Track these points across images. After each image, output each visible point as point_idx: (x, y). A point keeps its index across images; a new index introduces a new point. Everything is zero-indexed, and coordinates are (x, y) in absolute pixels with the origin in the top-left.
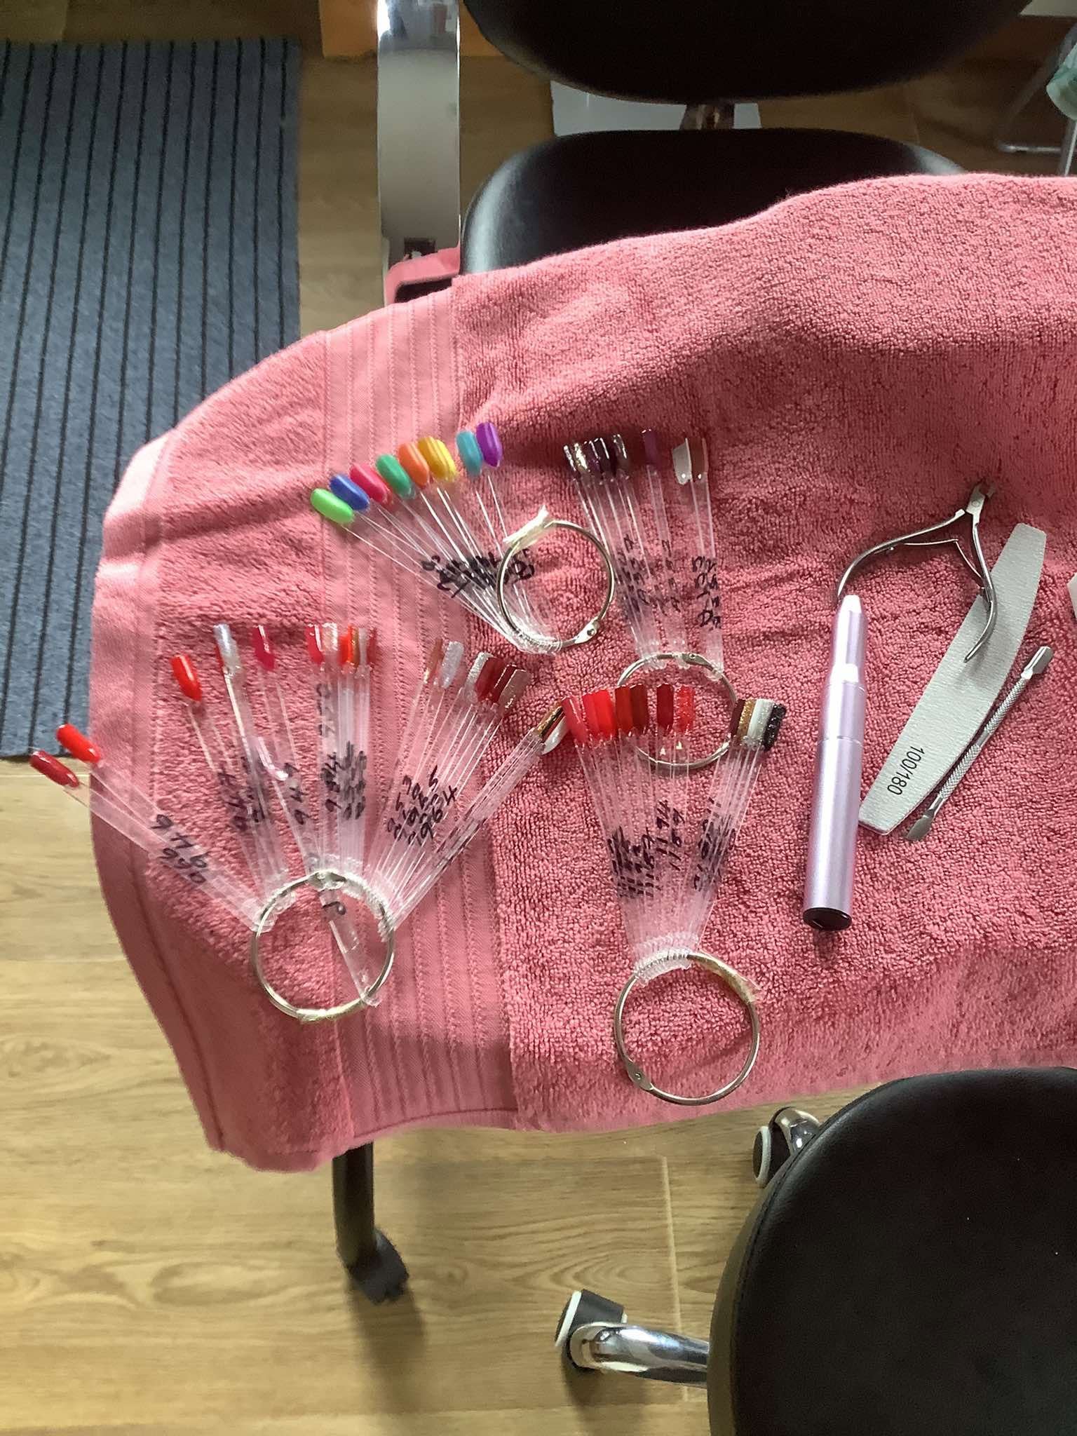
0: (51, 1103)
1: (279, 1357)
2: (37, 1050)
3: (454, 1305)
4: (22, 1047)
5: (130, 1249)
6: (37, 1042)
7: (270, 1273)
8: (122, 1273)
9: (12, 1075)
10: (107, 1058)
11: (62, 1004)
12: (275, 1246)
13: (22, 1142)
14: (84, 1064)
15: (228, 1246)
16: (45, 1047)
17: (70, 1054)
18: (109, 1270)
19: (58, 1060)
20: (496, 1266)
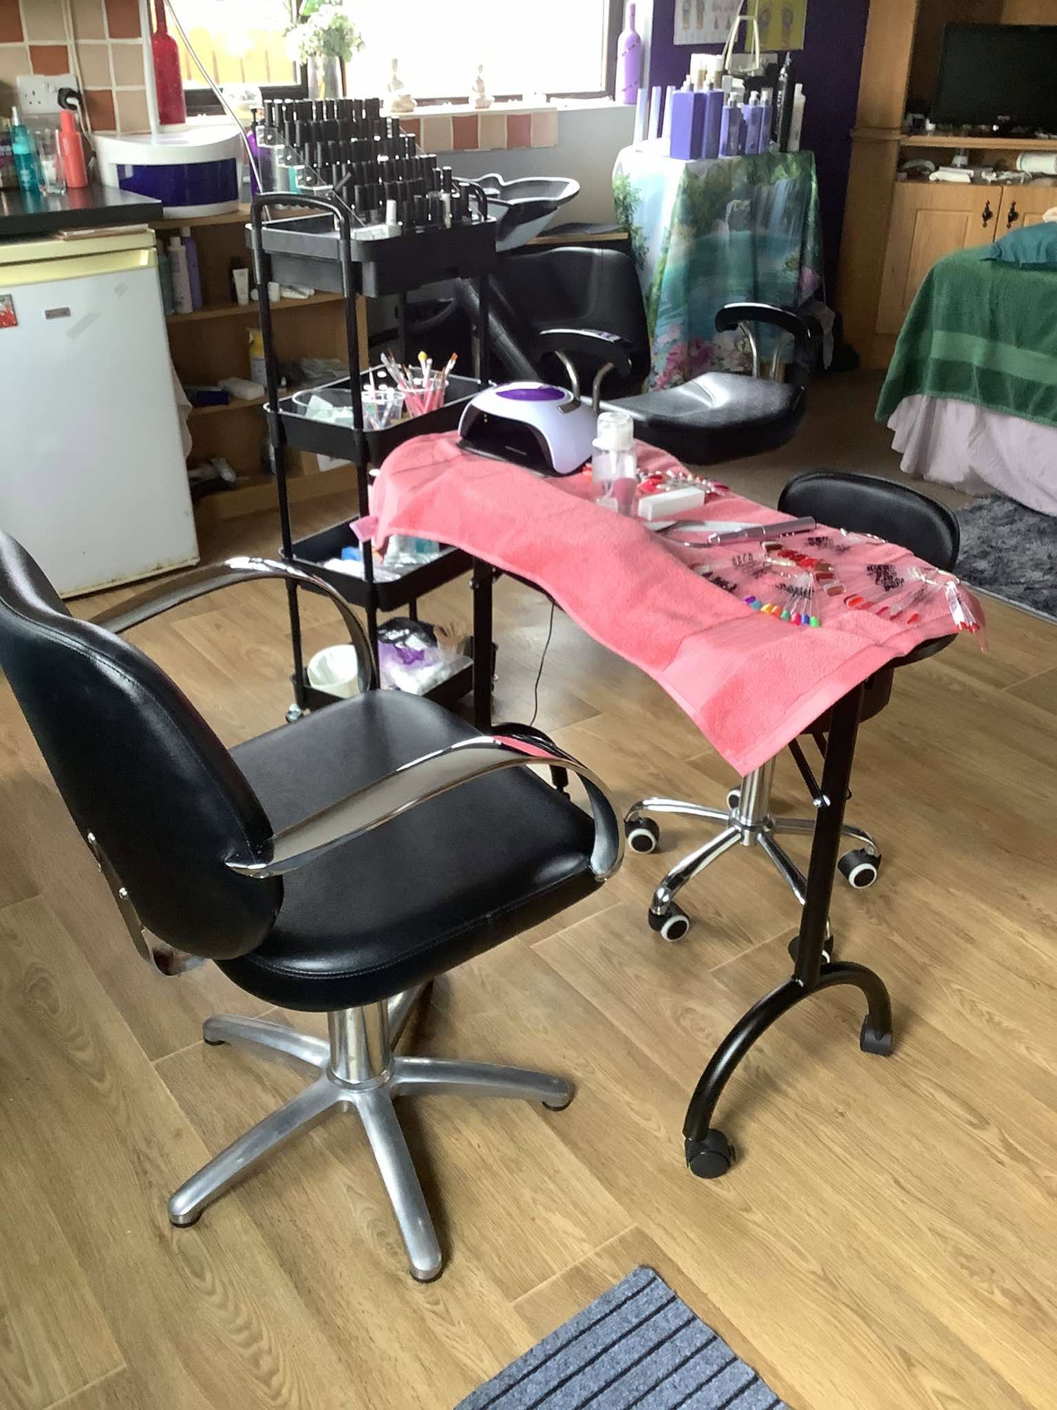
0: (980, 1238)
1: (948, 1062)
2: (967, 1268)
3: (853, 1014)
4: (976, 1278)
5: (987, 1149)
6: (965, 1272)
7: (925, 1087)
8: (999, 1145)
9: (993, 1271)
10: (930, 1230)
11: (933, 1276)
12: (913, 1091)
13: (1010, 1236)
14: (946, 1238)
15: (934, 1108)
16: (962, 1266)
17: (950, 1249)
18: (1004, 1151)
19: (958, 1253)
20: (821, 1008)
